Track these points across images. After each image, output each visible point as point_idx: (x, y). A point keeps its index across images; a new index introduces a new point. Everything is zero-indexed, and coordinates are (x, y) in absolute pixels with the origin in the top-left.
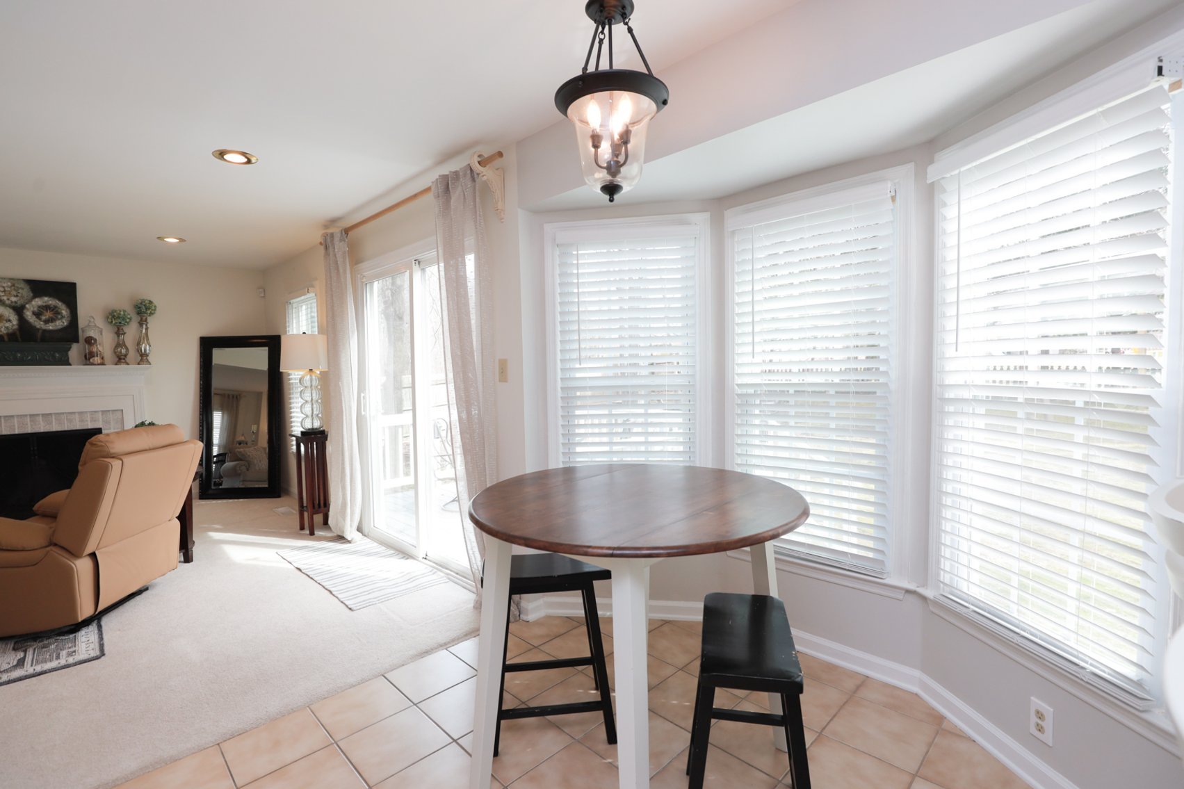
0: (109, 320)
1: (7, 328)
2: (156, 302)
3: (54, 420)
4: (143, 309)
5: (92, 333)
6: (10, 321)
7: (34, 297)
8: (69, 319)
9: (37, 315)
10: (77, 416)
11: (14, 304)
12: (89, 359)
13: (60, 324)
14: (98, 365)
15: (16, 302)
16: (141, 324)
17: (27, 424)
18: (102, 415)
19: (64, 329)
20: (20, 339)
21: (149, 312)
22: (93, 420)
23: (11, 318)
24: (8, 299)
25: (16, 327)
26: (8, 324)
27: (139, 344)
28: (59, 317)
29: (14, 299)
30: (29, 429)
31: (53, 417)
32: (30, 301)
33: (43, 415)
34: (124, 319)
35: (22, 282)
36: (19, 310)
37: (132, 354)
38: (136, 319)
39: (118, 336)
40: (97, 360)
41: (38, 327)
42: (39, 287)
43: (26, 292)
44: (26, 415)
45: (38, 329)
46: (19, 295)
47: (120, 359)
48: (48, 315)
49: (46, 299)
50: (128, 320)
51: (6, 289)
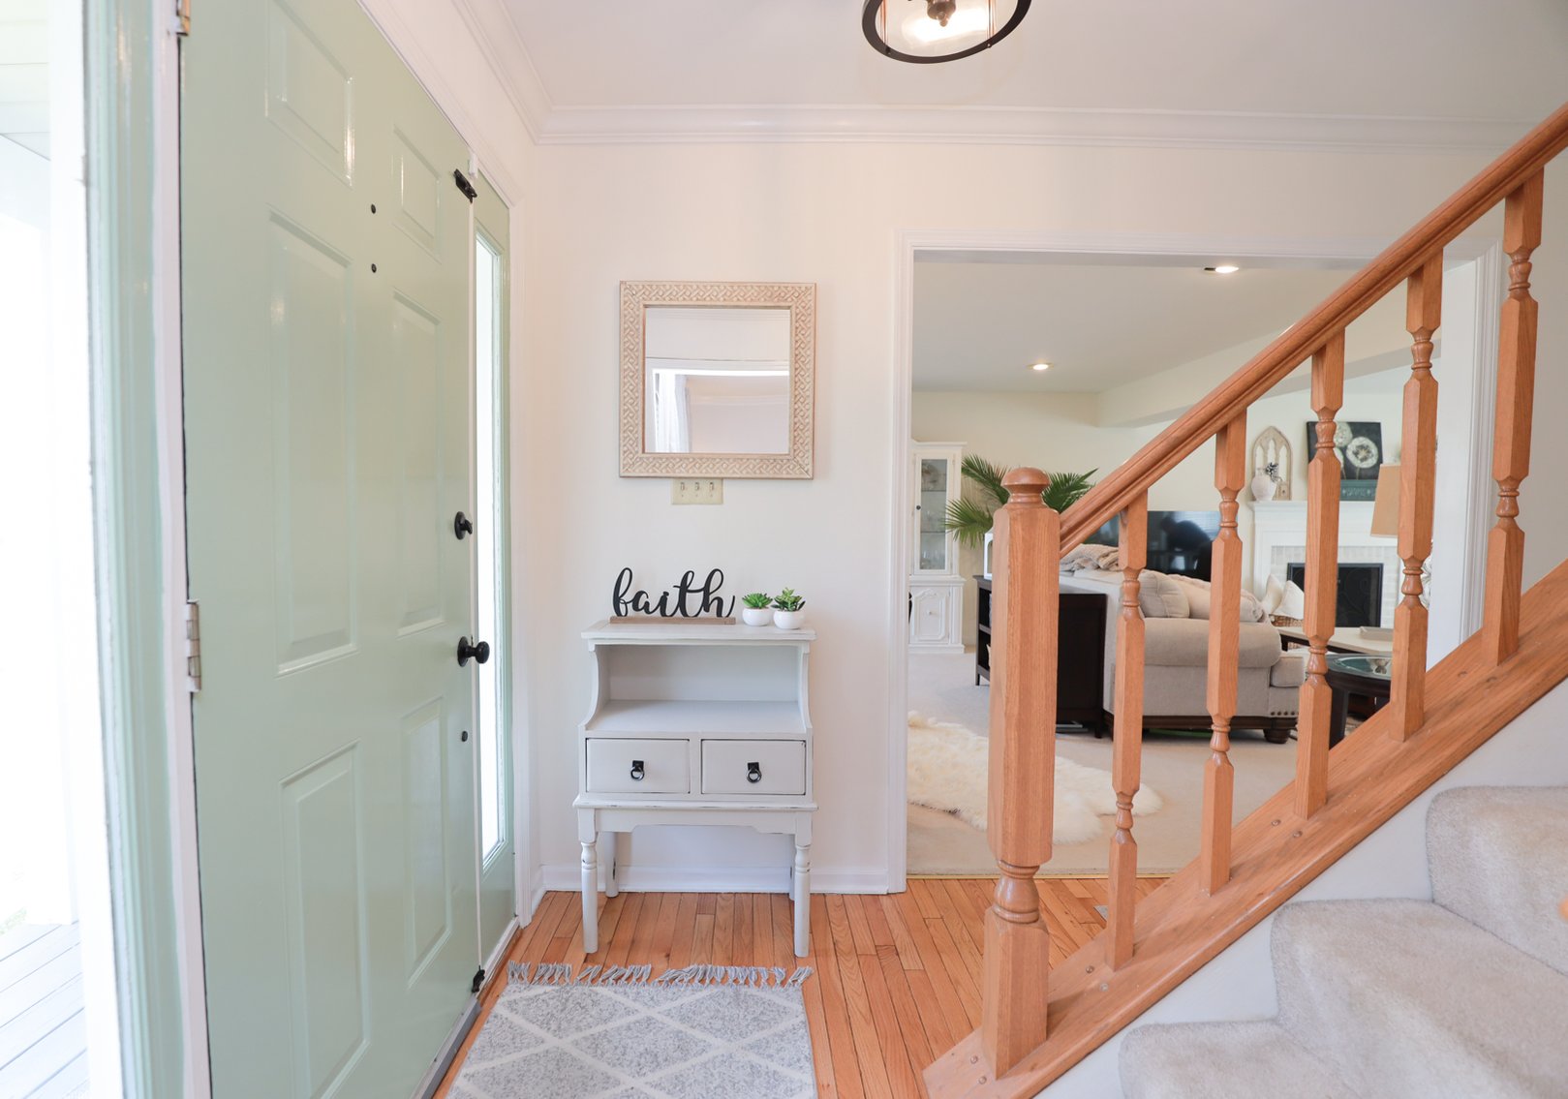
7: (1354, 438)
8: (1376, 457)
9: (1356, 454)
13: (1371, 462)
15: (1341, 443)
18: (1385, 551)
19: (1371, 468)
20: (1344, 477)
22: (1378, 556)
24: (1337, 441)
25: (1343, 466)
28: (1370, 455)
29: (1341, 440)
32: (1351, 441)
35: (1346, 424)
36: (1344, 451)
41: (1356, 465)
42: (1357, 429)
43: (1349, 433)
45: (1356, 468)
46: (1344, 436)
49: (1361, 439)
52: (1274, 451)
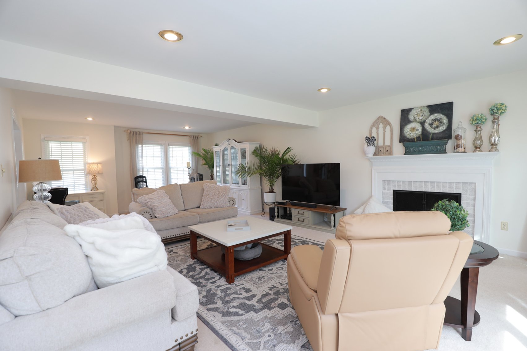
0: (471, 122)
1: (416, 134)
2: (506, 104)
3: (435, 186)
4: (495, 110)
5: (460, 133)
6: (418, 130)
7: (431, 114)
8: (447, 125)
9: (431, 125)
10: (448, 185)
11: (420, 121)
12: (456, 149)
13: (442, 129)
14: (462, 152)
15: (422, 119)
16: (493, 122)
17: (423, 187)
18: (463, 185)
19: (444, 131)
20: (421, 140)
21: (499, 112)
22: (457, 188)
23: (419, 129)
24: (418, 118)
25: (420, 133)
26: (417, 132)
27: (491, 137)
28: (442, 124)
29: (421, 118)
30: (424, 189)
31: (435, 183)
32: (428, 118)
33: (431, 182)
34: (480, 120)
35: (425, 107)
36: (422, 123)
37: (486, 144)
38: (490, 118)
39: (476, 132)
40: (461, 149)
41: (431, 132)
42: (433, 109)
43: (427, 112)
44: (423, 182)
46: (423, 115)
47: (477, 148)
48: (436, 124)
49: (436, 115)
50: (483, 120)
51: (418, 113)
52: (383, 129)
